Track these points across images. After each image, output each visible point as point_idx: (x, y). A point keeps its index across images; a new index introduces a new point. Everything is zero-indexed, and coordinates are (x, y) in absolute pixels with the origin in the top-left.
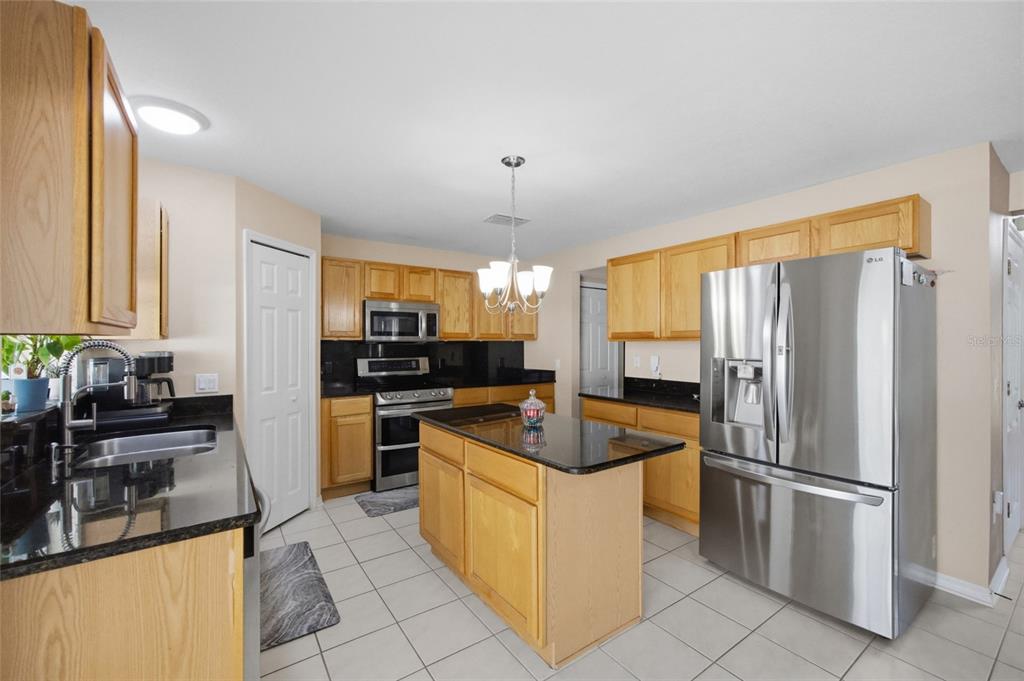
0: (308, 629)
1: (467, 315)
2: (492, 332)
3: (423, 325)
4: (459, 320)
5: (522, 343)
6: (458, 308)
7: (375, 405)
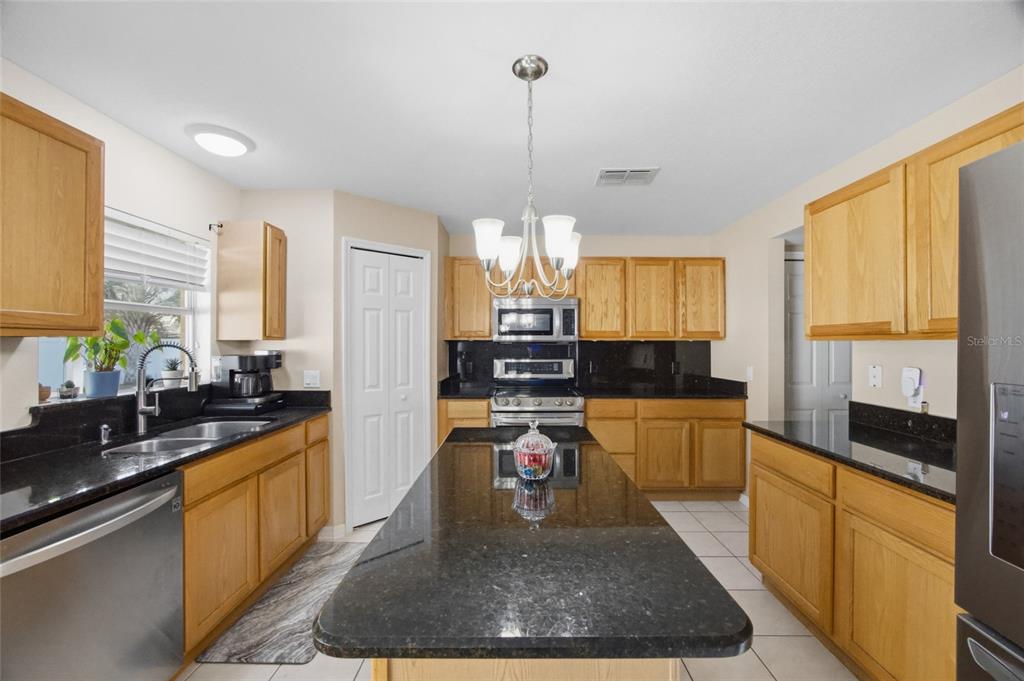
0: (278, 658)
1: (618, 310)
2: (654, 329)
3: (557, 322)
4: (606, 315)
5: (708, 343)
6: (606, 301)
7: (490, 411)
